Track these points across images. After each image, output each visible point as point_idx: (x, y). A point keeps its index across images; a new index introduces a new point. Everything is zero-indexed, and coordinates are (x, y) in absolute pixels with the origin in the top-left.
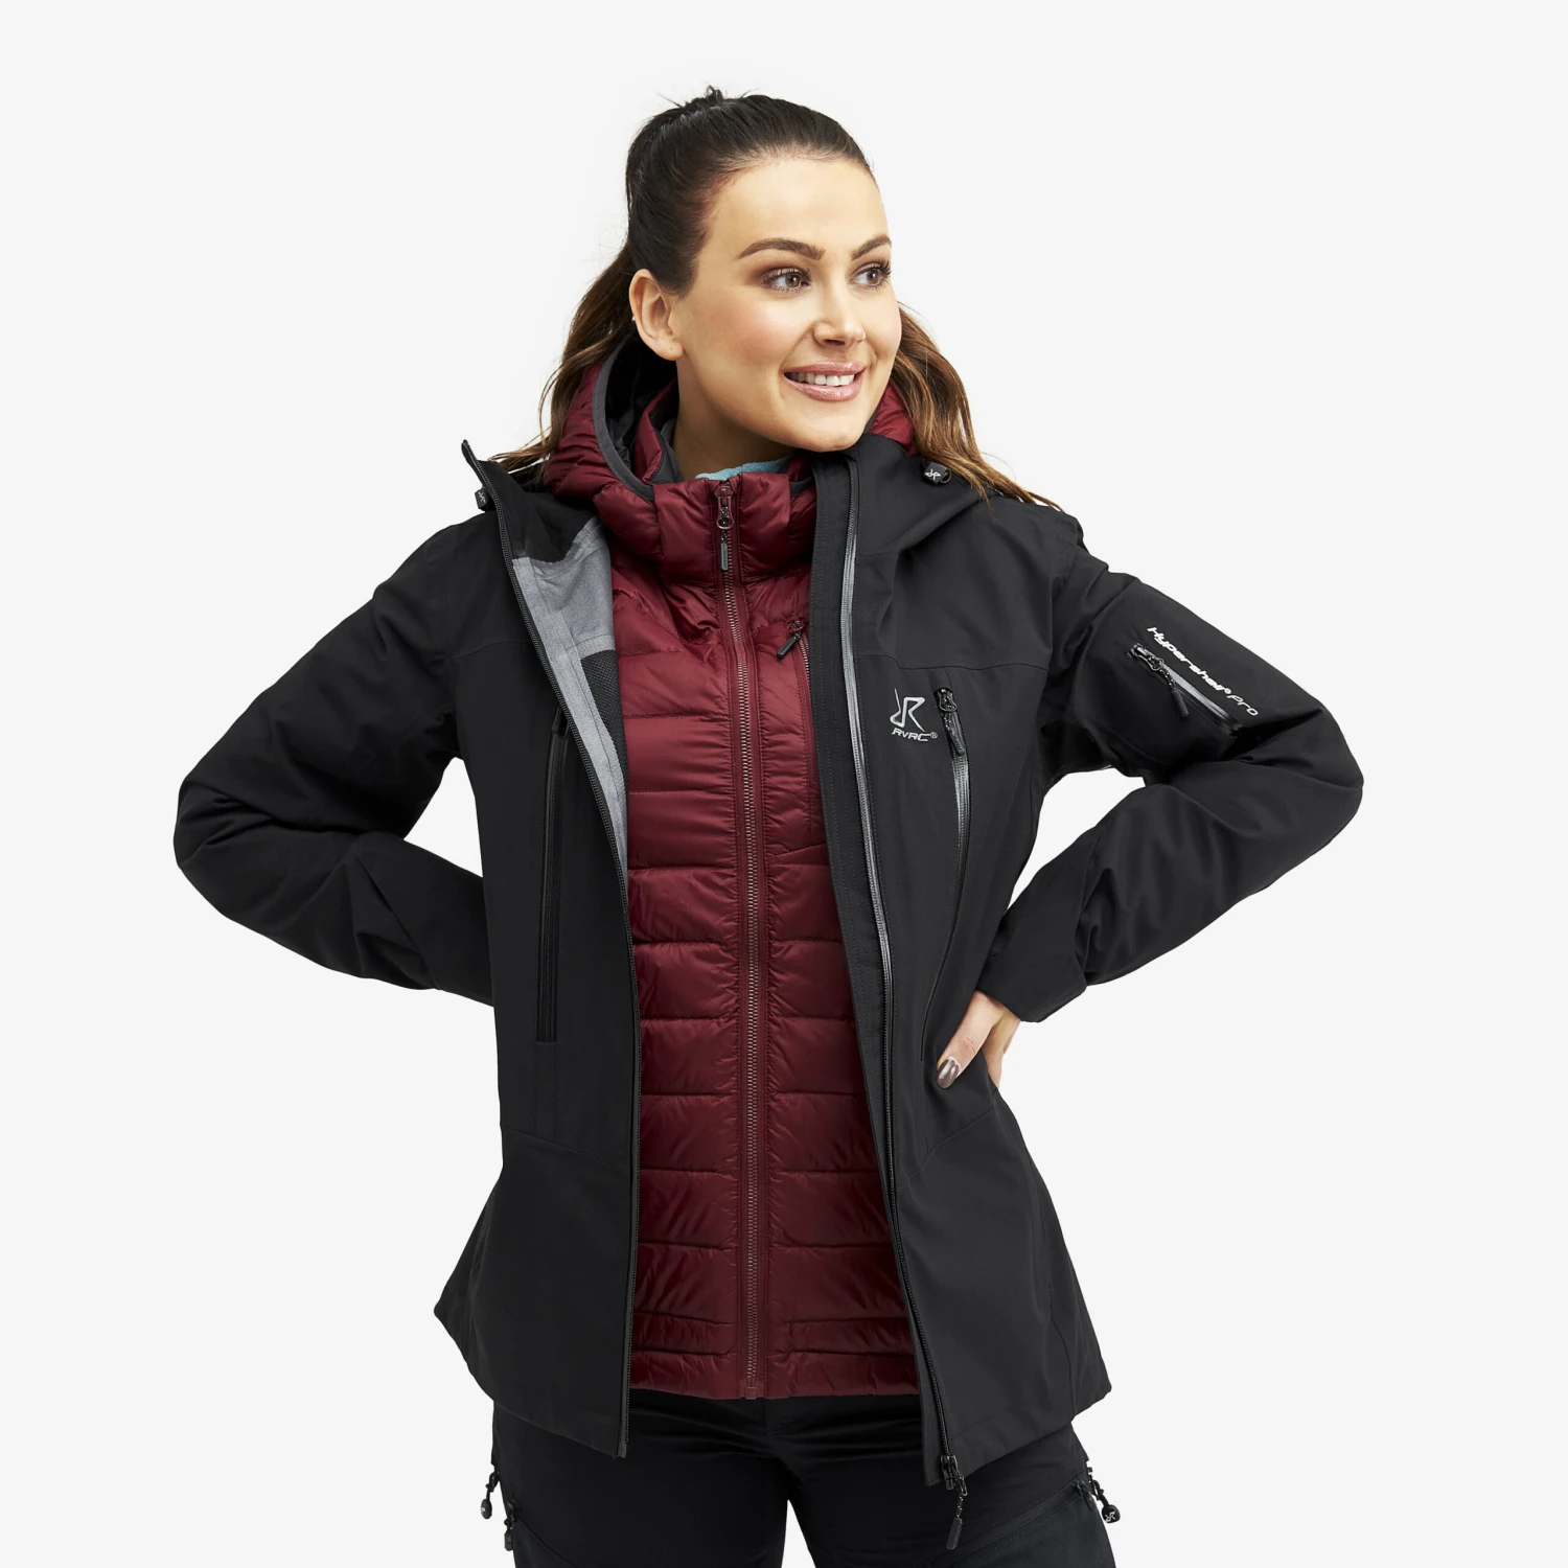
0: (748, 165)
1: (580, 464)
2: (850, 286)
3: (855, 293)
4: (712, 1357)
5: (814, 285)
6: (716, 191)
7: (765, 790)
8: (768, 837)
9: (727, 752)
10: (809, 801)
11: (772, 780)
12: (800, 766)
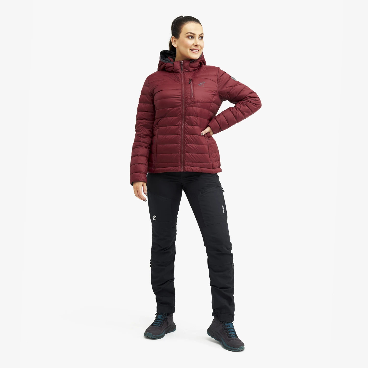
2: (198, 39)
4: (177, 167)
5: (194, 38)
6: (183, 26)
7: (185, 98)
8: (185, 103)
9: (181, 93)
10: (191, 99)
11: (186, 96)
12: (190, 95)
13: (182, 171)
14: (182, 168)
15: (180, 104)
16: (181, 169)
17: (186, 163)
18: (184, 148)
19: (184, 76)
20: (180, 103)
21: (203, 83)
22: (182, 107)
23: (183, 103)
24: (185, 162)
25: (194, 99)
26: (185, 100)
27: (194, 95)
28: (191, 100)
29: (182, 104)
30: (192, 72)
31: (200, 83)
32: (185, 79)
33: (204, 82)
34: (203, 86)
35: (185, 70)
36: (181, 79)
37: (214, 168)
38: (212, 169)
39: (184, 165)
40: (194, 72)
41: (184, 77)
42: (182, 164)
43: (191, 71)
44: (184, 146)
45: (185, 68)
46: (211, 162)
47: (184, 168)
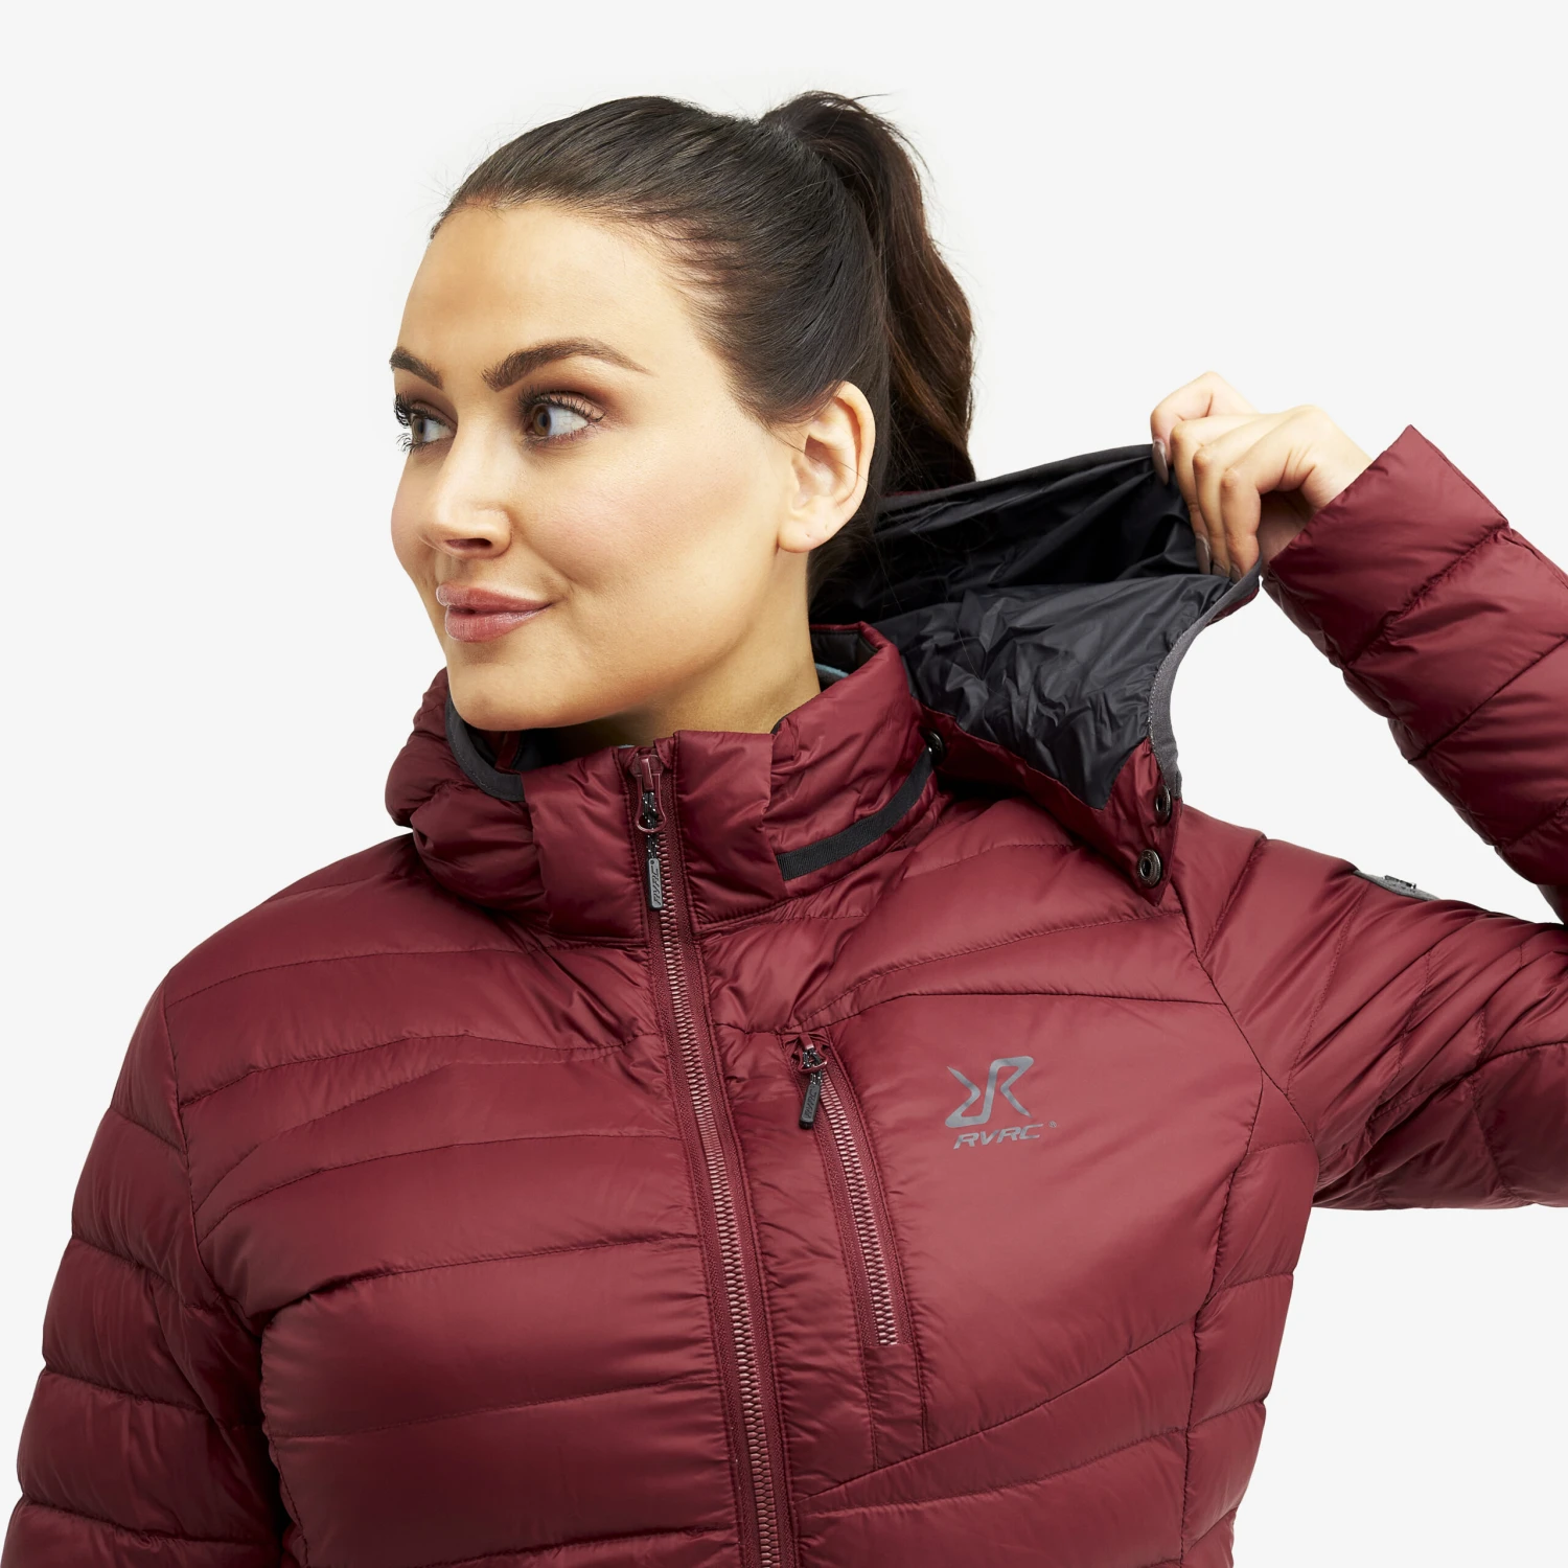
7: (778, 1371)
8: (792, 1459)
9: (701, 1305)
10: (870, 1385)
11: (792, 1350)
12: (844, 1320)
15: (703, 1477)
20: (702, 1462)
21: (1003, 1075)
22: (746, 1527)
23: (761, 1456)
25: (922, 1380)
26: (784, 1415)
27: (910, 1311)
28: (874, 1402)
29: (741, 1477)
31: (958, 1094)
33: (1025, 1062)
34: (1018, 1133)
36: (674, 1052)
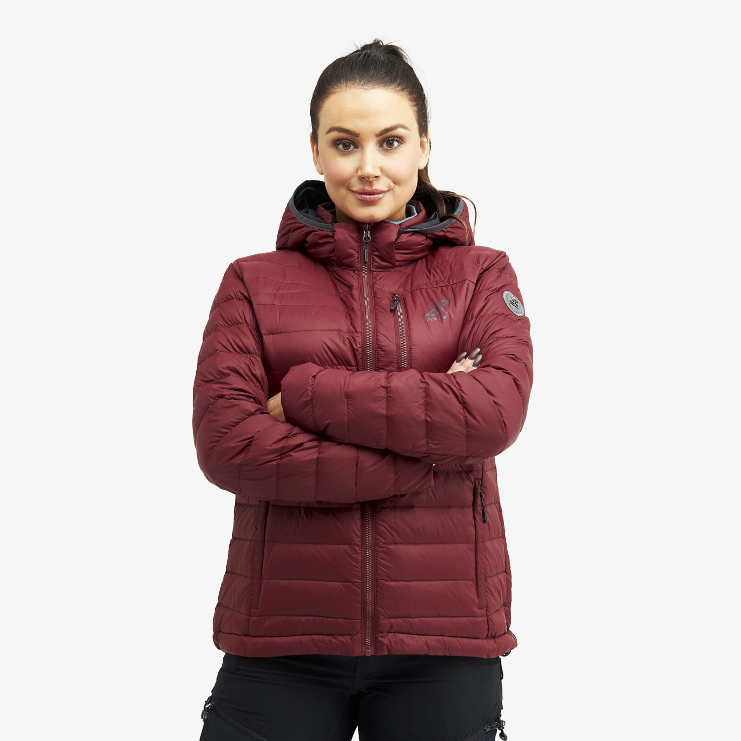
0: (336, 90)
1: (293, 232)
2: (380, 149)
3: (382, 152)
4: (348, 636)
5: (360, 148)
6: (323, 102)
11: (381, 364)
12: (394, 358)
13: (369, 653)
14: (368, 642)
16: (364, 644)
17: (385, 622)
18: (375, 565)
19: (374, 283)
24: (382, 617)
27: (410, 359)
30: (402, 269)
32: (374, 295)
35: (376, 259)
36: (361, 290)
37: (494, 637)
38: (487, 637)
39: (376, 629)
40: (409, 270)
41: (372, 286)
42: (369, 624)
43: (400, 266)
44: (375, 553)
45: (376, 253)
46: (483, 611)
47: (376, 642)
